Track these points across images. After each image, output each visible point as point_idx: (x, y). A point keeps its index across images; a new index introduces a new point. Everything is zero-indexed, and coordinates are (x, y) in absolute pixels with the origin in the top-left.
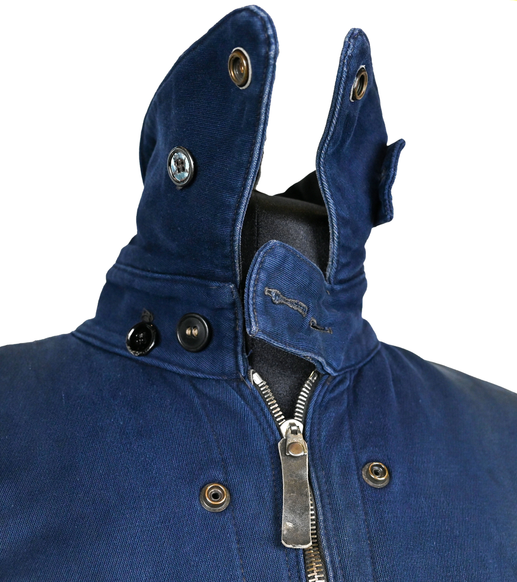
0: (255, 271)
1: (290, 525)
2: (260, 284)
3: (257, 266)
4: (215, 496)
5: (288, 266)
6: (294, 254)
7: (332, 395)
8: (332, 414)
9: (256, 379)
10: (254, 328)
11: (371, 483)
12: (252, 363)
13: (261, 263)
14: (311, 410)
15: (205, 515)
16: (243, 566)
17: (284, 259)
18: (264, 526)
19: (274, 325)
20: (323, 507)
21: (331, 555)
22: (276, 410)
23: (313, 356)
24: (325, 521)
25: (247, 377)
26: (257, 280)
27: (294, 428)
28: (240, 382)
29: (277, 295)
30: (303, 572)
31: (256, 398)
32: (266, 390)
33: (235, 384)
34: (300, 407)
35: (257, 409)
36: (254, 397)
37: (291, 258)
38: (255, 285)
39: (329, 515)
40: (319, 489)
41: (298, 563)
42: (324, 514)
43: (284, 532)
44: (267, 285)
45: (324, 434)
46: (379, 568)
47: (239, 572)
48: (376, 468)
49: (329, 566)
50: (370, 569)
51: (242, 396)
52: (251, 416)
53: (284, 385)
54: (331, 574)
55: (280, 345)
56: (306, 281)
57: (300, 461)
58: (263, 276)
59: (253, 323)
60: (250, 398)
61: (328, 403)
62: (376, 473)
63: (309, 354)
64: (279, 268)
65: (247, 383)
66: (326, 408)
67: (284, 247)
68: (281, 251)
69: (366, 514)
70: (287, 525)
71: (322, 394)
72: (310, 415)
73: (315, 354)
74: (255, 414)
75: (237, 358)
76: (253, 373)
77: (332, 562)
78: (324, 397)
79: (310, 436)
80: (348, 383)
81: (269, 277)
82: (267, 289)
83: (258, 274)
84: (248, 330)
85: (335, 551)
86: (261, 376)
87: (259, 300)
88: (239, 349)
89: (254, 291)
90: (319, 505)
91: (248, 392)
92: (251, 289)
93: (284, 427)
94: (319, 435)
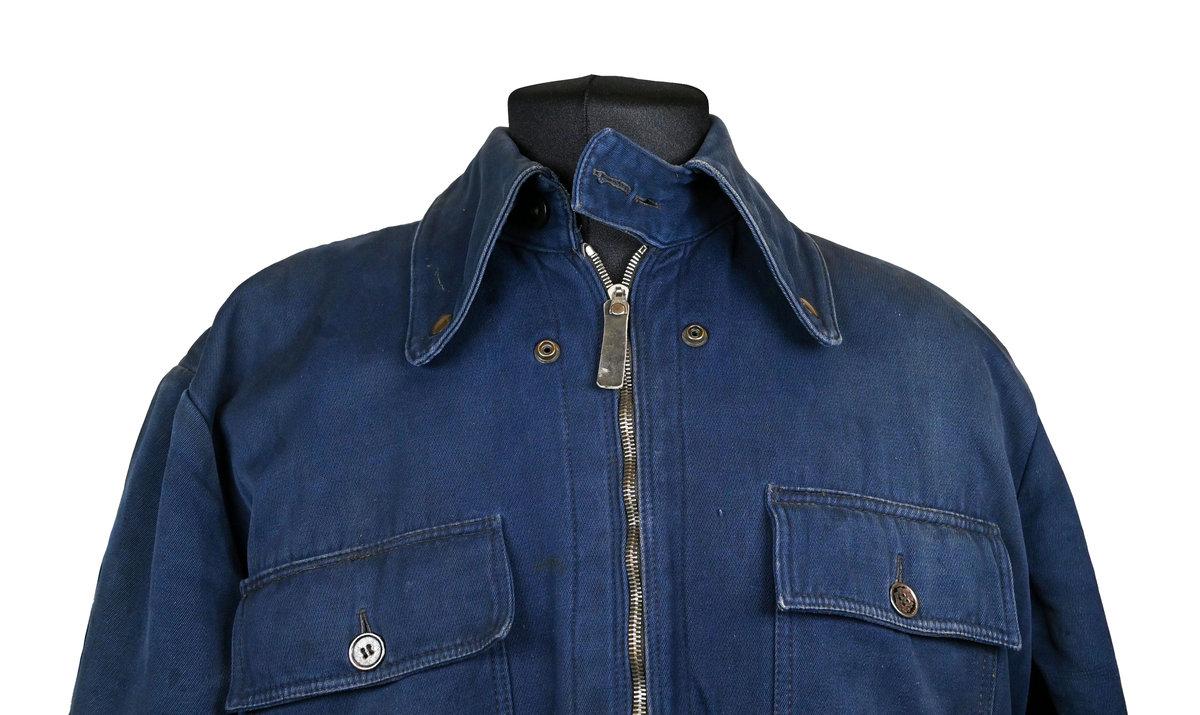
0: (588, 154)
1: (606, 370)
2: (589, 167)
3: (590, 150)
4: (547, 350)
5: (617, 152)
6: (625, 142)
7: (661, 266)
8: (659, 282)
9: (590, 251)
10: (578, 205)
11: (688, 343)
12: (586, 237)
13: (594, 148)
14: (637, 279)
15: (538, 366)
16: (565, 407)
17: (614, 147)
18: (585, 374)
19: (595, 202)
20: (638, 361)
21: (640, 400)
22: (605, 275)
23: (631, 230)
24: (638, 372)
25: (579, 250)
26: (587, 163)
27: (619, 291)
28: (573, 255)
29: (603, 176)
30: (616, 413)
31: (588, 269)
32: (597, 261)
33: (570, 257)
34: (628, 275)
35: (589, 278)
36: (587, 267)
37: (620, 146)
38: (586, 167)
39: (643, 368)
40: (638, 346)
41: (613, 405)
42: (638, 367)
43: (600, 375)
44: (593, 167)
45: (649, 299)
46: (684, 412)
47: (562, 411)
48: (693, 330)
49: (637, 408)
50: (676, 414)
51: (576, 266)
52: (584, 284)
53: (616, 258)
54: (638, 414)
55: (600, 220)
56: (633, 165)
57: (620, 320)
58: (593, 159)
59: (578, 201)
60: (583, 269)
61: (657, 272)
62: (695, 334)
63: (627, 228)
64: (608, 154)
65: (580, 256)
66: (655, 277)
67: (617, 136)
68: (613, 140)
69: (680, 369)
70: (603, 371)
71: (650, 264)
72: (636, 283)
73: (634, 228)
74: (587, 282)
75: (569, 234)
76: (585, 247)
77: (640, 405)
78: (652, 267)
79: (635, 302)
80: (681, 255)
81: (599, 162)
82: (595, 170)
83: (589, 157)
84: (572, 206)
85: (644, 397)
86: (595, 249)
87: (586, 180)
88: (570, 226)
89: (584, 173)
90: (635, 359)
91: (581, 263)
92: (581, 171)
93: (611, 290)
94: (645, 301)
